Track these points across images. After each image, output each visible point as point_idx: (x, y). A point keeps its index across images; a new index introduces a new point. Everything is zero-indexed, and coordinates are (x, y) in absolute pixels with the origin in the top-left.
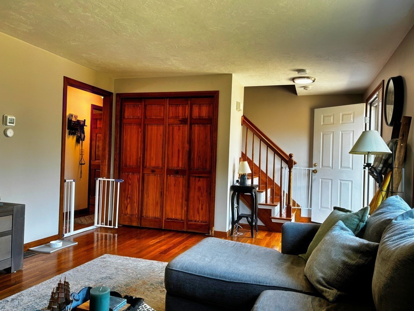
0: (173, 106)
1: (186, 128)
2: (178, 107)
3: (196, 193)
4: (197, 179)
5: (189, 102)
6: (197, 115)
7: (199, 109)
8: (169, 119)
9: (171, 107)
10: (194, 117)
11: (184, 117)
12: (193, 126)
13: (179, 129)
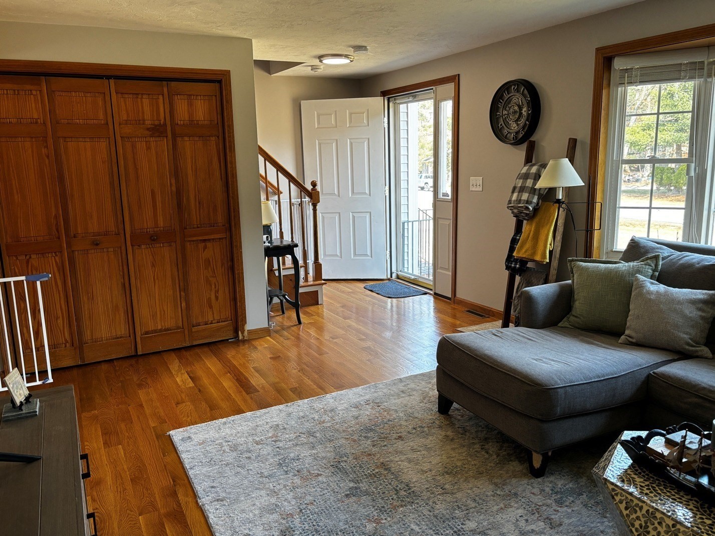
0: (126, 96)
1: (164, 145)
2: (139, 100)
3: (202, 273)
4: (201, 245)
5: (165, 90)
6: (187, 118)
7: (188, 104)
8: (122, 126)
9: (122, 100)
10: (179, 122)
11: (157, 123)
12: (179, 139)
13: (148, 148)
